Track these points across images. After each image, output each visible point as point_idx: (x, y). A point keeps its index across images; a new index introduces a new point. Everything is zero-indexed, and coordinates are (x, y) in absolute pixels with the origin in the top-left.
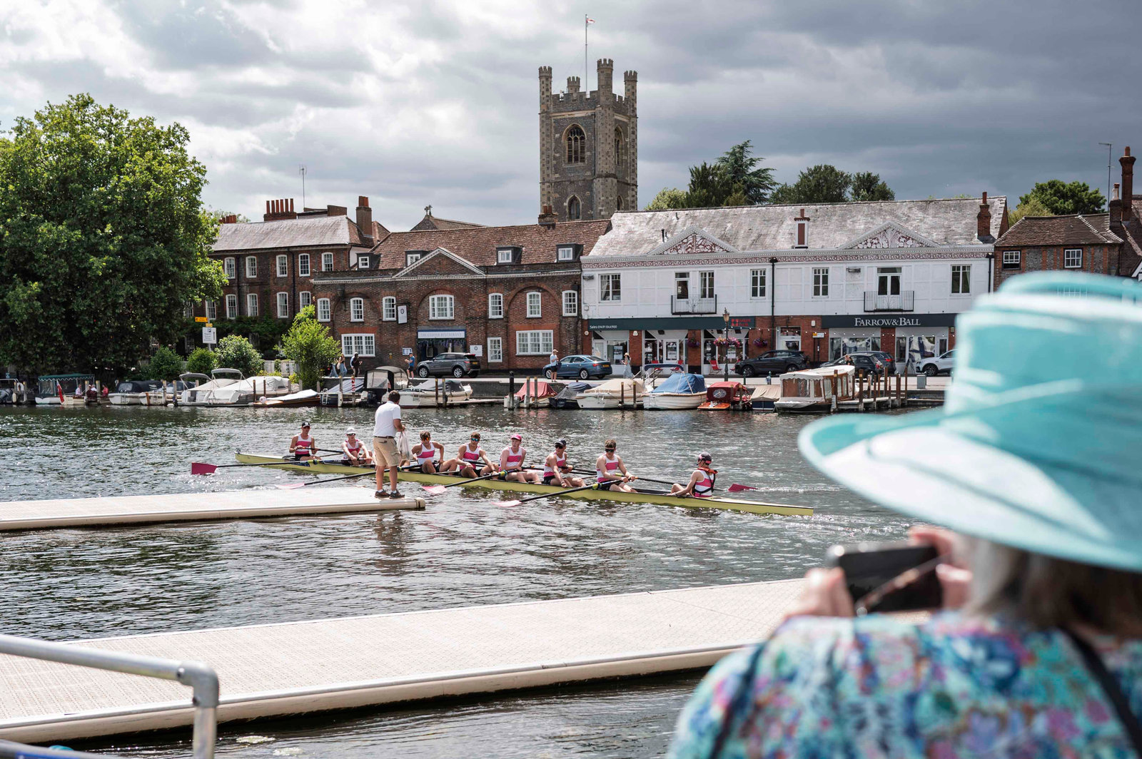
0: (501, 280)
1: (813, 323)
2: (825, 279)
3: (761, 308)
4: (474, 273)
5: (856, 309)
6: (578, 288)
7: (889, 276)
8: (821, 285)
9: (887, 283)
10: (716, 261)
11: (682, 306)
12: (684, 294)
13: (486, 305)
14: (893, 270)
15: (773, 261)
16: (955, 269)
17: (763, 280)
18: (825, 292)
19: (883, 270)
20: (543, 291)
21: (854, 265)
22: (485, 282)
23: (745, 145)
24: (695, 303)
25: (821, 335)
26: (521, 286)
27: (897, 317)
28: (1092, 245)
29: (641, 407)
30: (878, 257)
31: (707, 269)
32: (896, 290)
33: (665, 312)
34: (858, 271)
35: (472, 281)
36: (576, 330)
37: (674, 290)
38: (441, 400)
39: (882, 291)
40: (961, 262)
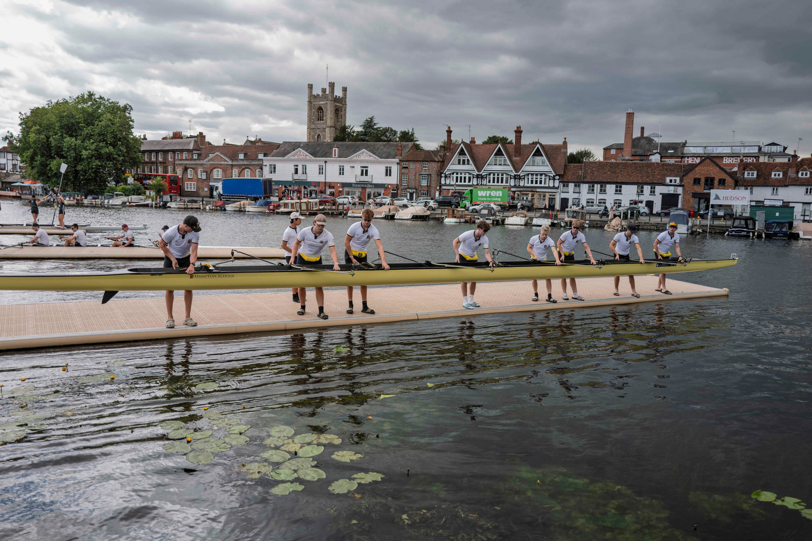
0: (237, 165)
1: (339, 185)
2: (343, 169)
3: (321, 179)
4: (227, 161)
5: (352, 180)
6: (262, 169)
7: (364, 169)
8: (342, 171)
9: (365, 172)
10: (307, 161)
11: (296, 177)
12: (296, 171)
13: (232, 173)
14: (367, 167)
15: (326, 162)
16: (387, 167)
17: (322, 168)
18: (343, 174)
19: (361, 167)
20: (249, 168)
21: (352, 165)
22: (232, 165)
23: (372, 117)
24: (300, 176)
25: (341, 189)
26: (244, 167)
27: (367, 184)
28: (431, 161)
29: (245, 211)
30: (361, 161)
31: (303, 164)
32: (366, 174)
33: (290, 179)
34: (353, 167)
35: (227, 165)
37: (293, 171)
38: (186, 206)
39: (362, 174)
40: (388, 165)
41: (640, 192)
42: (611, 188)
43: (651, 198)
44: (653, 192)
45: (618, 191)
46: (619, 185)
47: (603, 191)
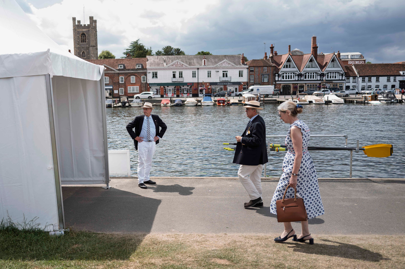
0: (123, 73)
1: (208, 84)
2: (210, 73)
3: (195, 80)
4: (115, 71)
5: (217, 81)
6: (146, 75)
7: (225, 73)
8: (209, 75)
9: (225, 75)
10: (183, 69)
11: (174, 80)
12: (174, 76)
13: (119, 79)
14: (225, 71)
15: (198, 69)
16: (240, 71)
17: (195, 74)
18: (210, 77)
19: (223, 71)
20: (136, 76)
21: (217, 70)
22: (118, 73)
24: (177, 79)
25: (210, 87)
26: (129, 74)
27: (227, 83)
28: (269, 66)
30: (223, 68)
31: (181, 71)
32: (227, 76)
33: (170, 81)
34: (218, 72)
35: (114, 73)
36: (146, 86)
37: (172, 76)
39: (224, 76)
40: (241, 70)
41: (389, 80)
42: (374, 79)
43: (394, 83)
44: (395, 80)
45: (378, 80)
46: (378, 77)
47: (370, 81)
